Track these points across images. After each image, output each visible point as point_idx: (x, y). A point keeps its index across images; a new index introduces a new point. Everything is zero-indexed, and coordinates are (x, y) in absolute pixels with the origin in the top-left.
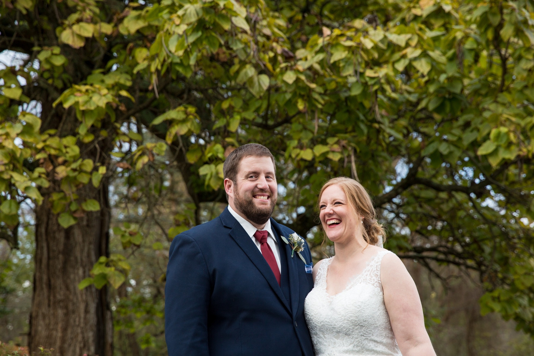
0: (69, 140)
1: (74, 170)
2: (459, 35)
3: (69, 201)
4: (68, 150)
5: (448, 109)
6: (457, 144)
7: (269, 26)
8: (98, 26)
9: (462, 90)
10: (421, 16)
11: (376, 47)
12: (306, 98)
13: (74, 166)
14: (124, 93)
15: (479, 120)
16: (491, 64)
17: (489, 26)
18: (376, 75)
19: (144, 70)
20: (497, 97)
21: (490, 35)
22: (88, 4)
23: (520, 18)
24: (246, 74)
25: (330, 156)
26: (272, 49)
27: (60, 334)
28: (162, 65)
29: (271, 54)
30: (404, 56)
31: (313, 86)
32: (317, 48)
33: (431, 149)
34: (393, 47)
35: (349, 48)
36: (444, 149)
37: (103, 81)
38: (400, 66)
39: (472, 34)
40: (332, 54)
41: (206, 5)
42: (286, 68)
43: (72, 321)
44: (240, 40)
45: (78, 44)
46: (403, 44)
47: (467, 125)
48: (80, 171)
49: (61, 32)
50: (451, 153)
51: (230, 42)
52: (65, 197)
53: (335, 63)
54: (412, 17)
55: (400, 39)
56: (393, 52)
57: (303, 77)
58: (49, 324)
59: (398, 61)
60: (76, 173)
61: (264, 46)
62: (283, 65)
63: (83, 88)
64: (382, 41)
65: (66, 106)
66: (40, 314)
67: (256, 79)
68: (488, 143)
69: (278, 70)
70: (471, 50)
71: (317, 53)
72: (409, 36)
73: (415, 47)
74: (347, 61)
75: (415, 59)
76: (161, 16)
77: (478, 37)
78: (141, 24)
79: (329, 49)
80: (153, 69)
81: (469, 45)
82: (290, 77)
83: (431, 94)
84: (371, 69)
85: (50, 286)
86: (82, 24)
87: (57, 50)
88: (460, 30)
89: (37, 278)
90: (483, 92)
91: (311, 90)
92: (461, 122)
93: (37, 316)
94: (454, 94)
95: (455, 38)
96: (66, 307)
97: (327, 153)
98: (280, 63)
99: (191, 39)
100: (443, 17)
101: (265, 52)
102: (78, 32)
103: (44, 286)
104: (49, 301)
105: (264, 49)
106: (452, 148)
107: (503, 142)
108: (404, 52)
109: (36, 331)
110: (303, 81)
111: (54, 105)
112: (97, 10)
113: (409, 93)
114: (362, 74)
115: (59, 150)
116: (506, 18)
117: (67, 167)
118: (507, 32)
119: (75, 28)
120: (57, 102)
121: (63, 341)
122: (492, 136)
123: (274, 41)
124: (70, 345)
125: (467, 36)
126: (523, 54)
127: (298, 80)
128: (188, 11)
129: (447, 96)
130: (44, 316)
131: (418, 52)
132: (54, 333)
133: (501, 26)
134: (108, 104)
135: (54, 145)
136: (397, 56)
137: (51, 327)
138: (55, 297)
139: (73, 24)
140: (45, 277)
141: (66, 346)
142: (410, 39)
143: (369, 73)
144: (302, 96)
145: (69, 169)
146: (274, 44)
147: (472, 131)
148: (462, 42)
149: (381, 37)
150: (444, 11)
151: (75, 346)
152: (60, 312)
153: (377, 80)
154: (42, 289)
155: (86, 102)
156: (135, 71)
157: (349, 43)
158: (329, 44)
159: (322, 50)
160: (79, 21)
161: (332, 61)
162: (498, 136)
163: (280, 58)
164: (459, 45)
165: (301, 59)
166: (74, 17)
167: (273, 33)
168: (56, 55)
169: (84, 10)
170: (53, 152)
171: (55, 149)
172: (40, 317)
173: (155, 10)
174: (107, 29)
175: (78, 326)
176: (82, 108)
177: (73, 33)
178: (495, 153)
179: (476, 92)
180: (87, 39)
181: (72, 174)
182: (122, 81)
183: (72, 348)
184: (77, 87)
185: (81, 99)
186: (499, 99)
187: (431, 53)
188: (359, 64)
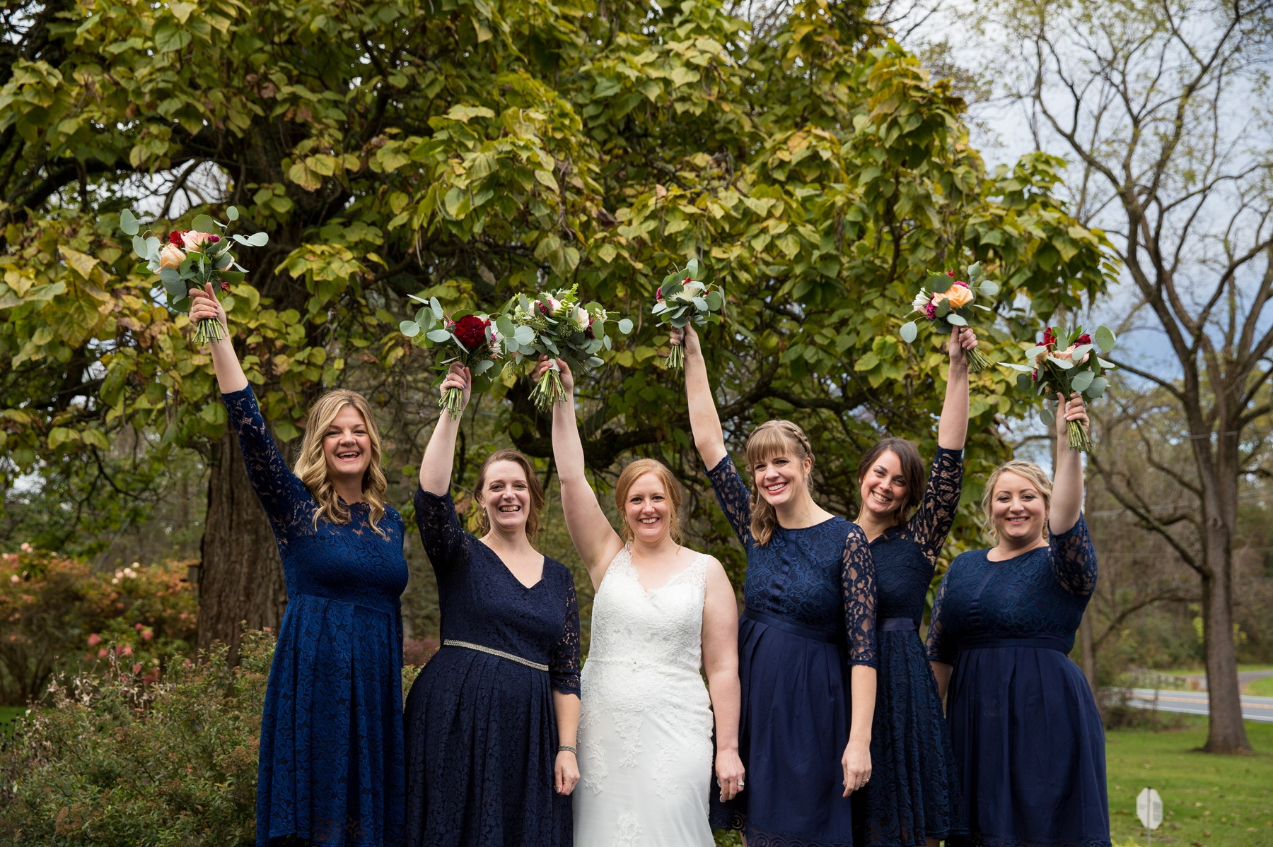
0: (291, 315)
1: (300, 363)
2: (840, 200)
3: (290, 404)
4: (289, 330)
5: (819, 298)
6: (827, 349)
7: (581, 174)
8: (340, 160)
9: (840, 273)
10: (789, 162)
11: (727, 217)
12: (628, 281)
13: (300, 356)
14: (373, 257)
15: (860, 319)
16: (879, 241)
17: (879, 196)
18: (725, 256)
19: (403, 226)
20: (885, 289)
21: (881, 208)
22: (328, 127)
23: (921, 191)
24: (548, 245)
25: (657, 363)
26: (584, 210)
27: (245, 570)
28: (430, 223)
29: (584, 218)
30: (764, 231)
31: (639, 266)
32: (647, 212)
33: (792, 354)
34: (750, 217)
35: (690, 217)
36: (810, 355)
37: (342, 237)
38: (759, 244)
39: (857, 201)
40: (667, 223)
41: (502, 155)
42: (604, 240)
43: (263, 551)
44: (544, 202)
45: (312, 186)
46: (764, 214)
47: (843, 322)
48: (309, 364)
49: (289, 167)
50: (819, 361)
51: (531, 206)
52: (284, 400)
53: (670, 235)
54: (776, 163)
55: (760, 205)
56: (749, 224)
57: (626, 254)
58: (230, 554)
59: (756, 236)
60: (303, 368)
61: (573, 206)
62: (600, 235)
63: (318, 249)
64: (736, 208)
65: (295, 274)
66: (217, 539)
67: (561, 253)
68: (869, 354)
69: (592, 241)
70: (854, 224)
71: (647, 219)
72: (773, 202)
73: (780, 218)
74: (686, 234)
75: (779, 236)
76: (433, 156)
77: (864, 206)
78: (402, 161)
79: (663, 214)
80: (416, 225)
81: (851, 216)
82: (608, 254)
83: (797, 277)
84: (720, 246)
85: (232, 500)
86: (318, 156)
87: (280, 189)
88: (840, 193)
89: (214, 487)
90: (867, 279)
91: (635, 271)
92: (835, 318)
93: (213, 541)
94: (827, 277)
95: (833, 204)
96: (256, 532)
97: (653, 358)
98: (595, 232)
99: (479, 201)
100: (819, 166)
101: (575, 214)
102: (313, 169)
103: (224, 499)
104: (231, 521)
105: (574, 210)
106: (821, 355)
107: (888, 357)
108: (765, 224)
109: (210, 563)
110: (625, 259)
111: (277, 271)
112: (340, 136)
113: (767, 264)
114: (706, 253)
115: (278, 331)
116: (903, 189)
117: (289, 356)
118: (903, 208)
119: (310, 161)
120: (281, 267)
121: (250, 579)
122: (875, 345)
123: (588, 199)
124: (259, 586)
125: (849, 203)
126: (922, 240)
127: (619, 256)
128: (477, 162)
129: (818, 279)
130: (223, 543)
131: (783, 227)
132: (238, 566)
133: (895, 197)
134: (353, 275)
135: (272, 324)
136: (755, 229)
137: (233, 558)
138: (239, 515)
139: (306, 156)
140: (226, 487)
141: (254, 586)
142: (773, 206)
143: (716, 252)
144: (622, 280)
145: (292, 360)
146: (588, 204)
147: (849, 334)
148: (842, 211)
149: (735, 201)
150: (821, 158)
151: (268, 587)
152: (247, 539)
153: (726, 264)
154: (221, 503)
155: (322, 270)
156: (390, 227)
157: (691, 209)
158: (662, 208)
159: (653, 215)
160: (315, 151)
161: (666, 233)
162: (884, 346)
163: (594, 223)
164: (838, 214)
165: (622, 223)
166: (308, 144)
167: (586, 184)
168: (279, 196)
169: (321, 134)
170: (270, 334)
171: (274, 330)
172: (217, 544)
173: (425, 145)
174: (352, 162)
175: (273, 558)
176: (316, 278)
177: (306, 169)
178: (876, 370)
179: (858, 279)
180: (325, 180)
181: (298, 369)
182: (370, 238)
183: (262, 590)
184: (309, 246)
185: (316, 265)
186: (887, 293)
187: (800, 229)
188: (704, 239)
